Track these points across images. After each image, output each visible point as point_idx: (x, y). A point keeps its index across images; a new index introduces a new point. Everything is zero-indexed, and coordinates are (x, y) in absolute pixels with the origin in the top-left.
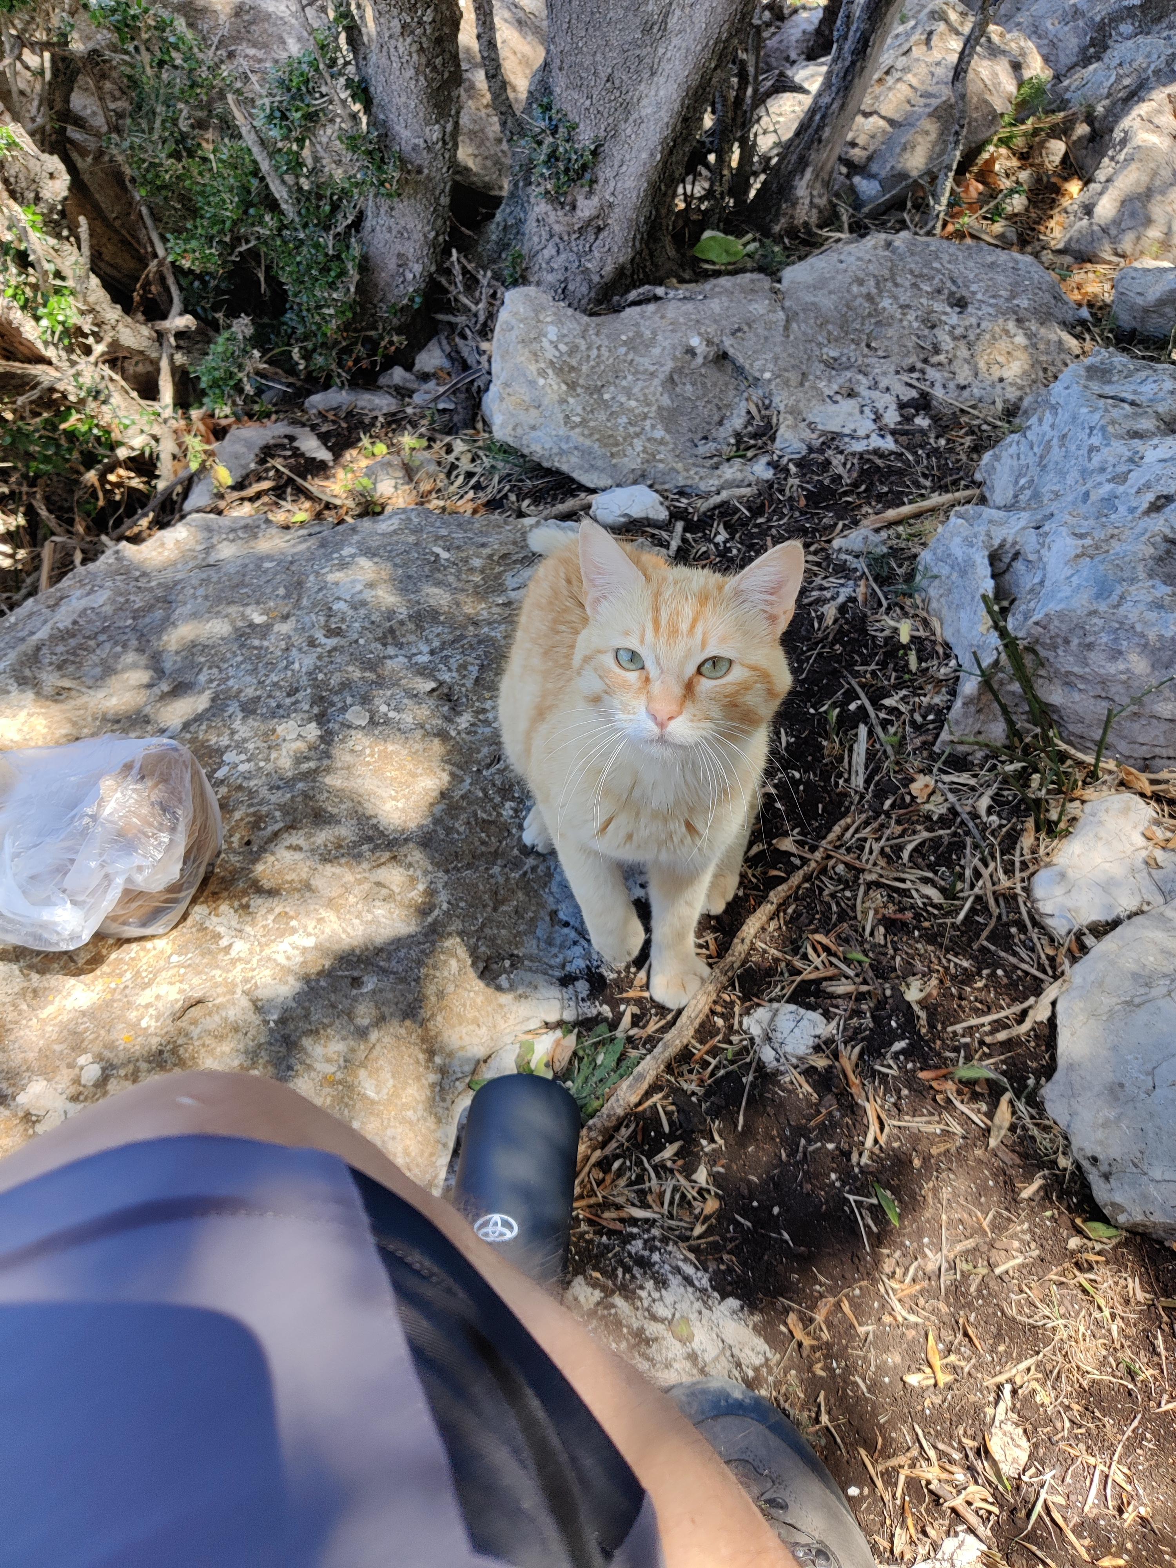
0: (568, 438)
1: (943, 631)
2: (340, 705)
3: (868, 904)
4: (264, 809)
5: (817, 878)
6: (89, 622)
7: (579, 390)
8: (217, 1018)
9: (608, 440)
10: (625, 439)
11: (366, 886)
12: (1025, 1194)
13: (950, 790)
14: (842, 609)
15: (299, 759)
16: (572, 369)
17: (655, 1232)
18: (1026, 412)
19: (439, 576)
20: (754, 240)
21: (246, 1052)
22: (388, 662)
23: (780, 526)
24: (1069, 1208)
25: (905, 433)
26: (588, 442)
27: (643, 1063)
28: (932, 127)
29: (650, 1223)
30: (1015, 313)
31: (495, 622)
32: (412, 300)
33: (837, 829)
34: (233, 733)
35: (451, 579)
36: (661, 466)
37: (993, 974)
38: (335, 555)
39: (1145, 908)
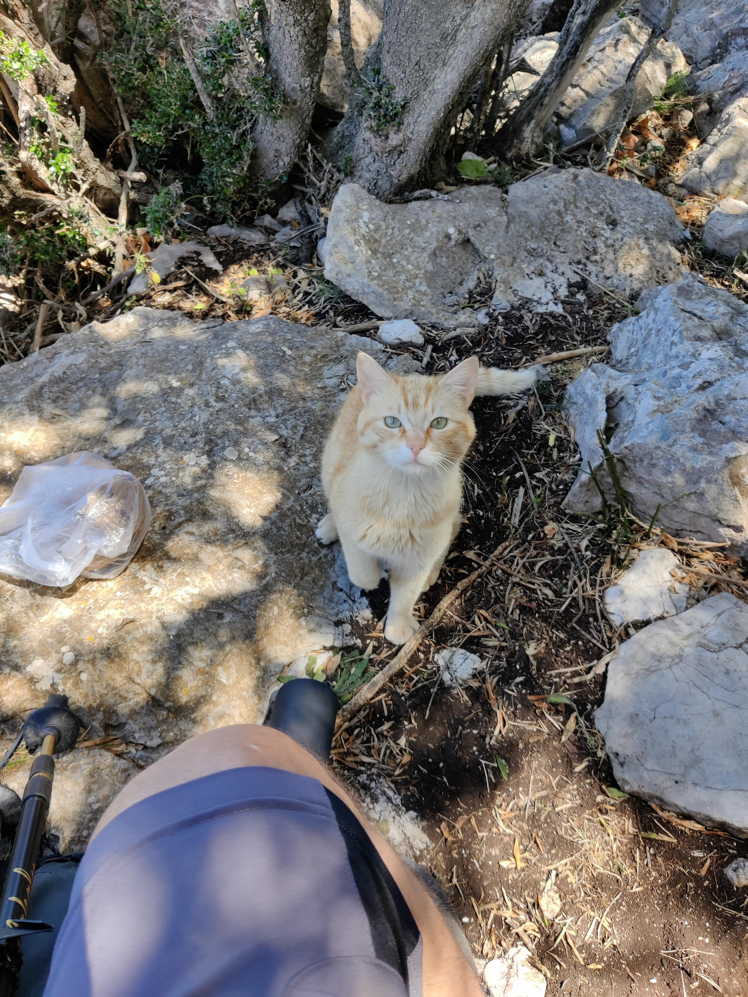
0: (369, 286)
1: (575, 436)
2: (221, 446)
3: (512, 595)
4: (174, 509)
5: (486, 576)
6: (73, 373)
7: (379, 255)
8: (141, 631)
9: (393, 290)
10: (403, 290)
11: (230, 559)
12: (577, 769)
13: (567, 533)
14: (519, 413)
15: (196, 478)
16: (376, 241)
17: (374, 770)
18: (642, 299)
19: (284, 366)
20: (495, 161)
21: (156, 652)
22: (251, 420)
23: (489, 355)
24: (600, 779)
25: (570, 303)
26: (381, 290)
27: (377, 676)
28: (611, 102)
29: (372, 765)
30: (645, 233)
31: (315, 399)
32: (281, 178)
33: (500, 548)
34: (157, 457)
35: (291, 368)
36: (423, 309)
37: (577, 643)
38: (224, 346)
39: (665, 615)
